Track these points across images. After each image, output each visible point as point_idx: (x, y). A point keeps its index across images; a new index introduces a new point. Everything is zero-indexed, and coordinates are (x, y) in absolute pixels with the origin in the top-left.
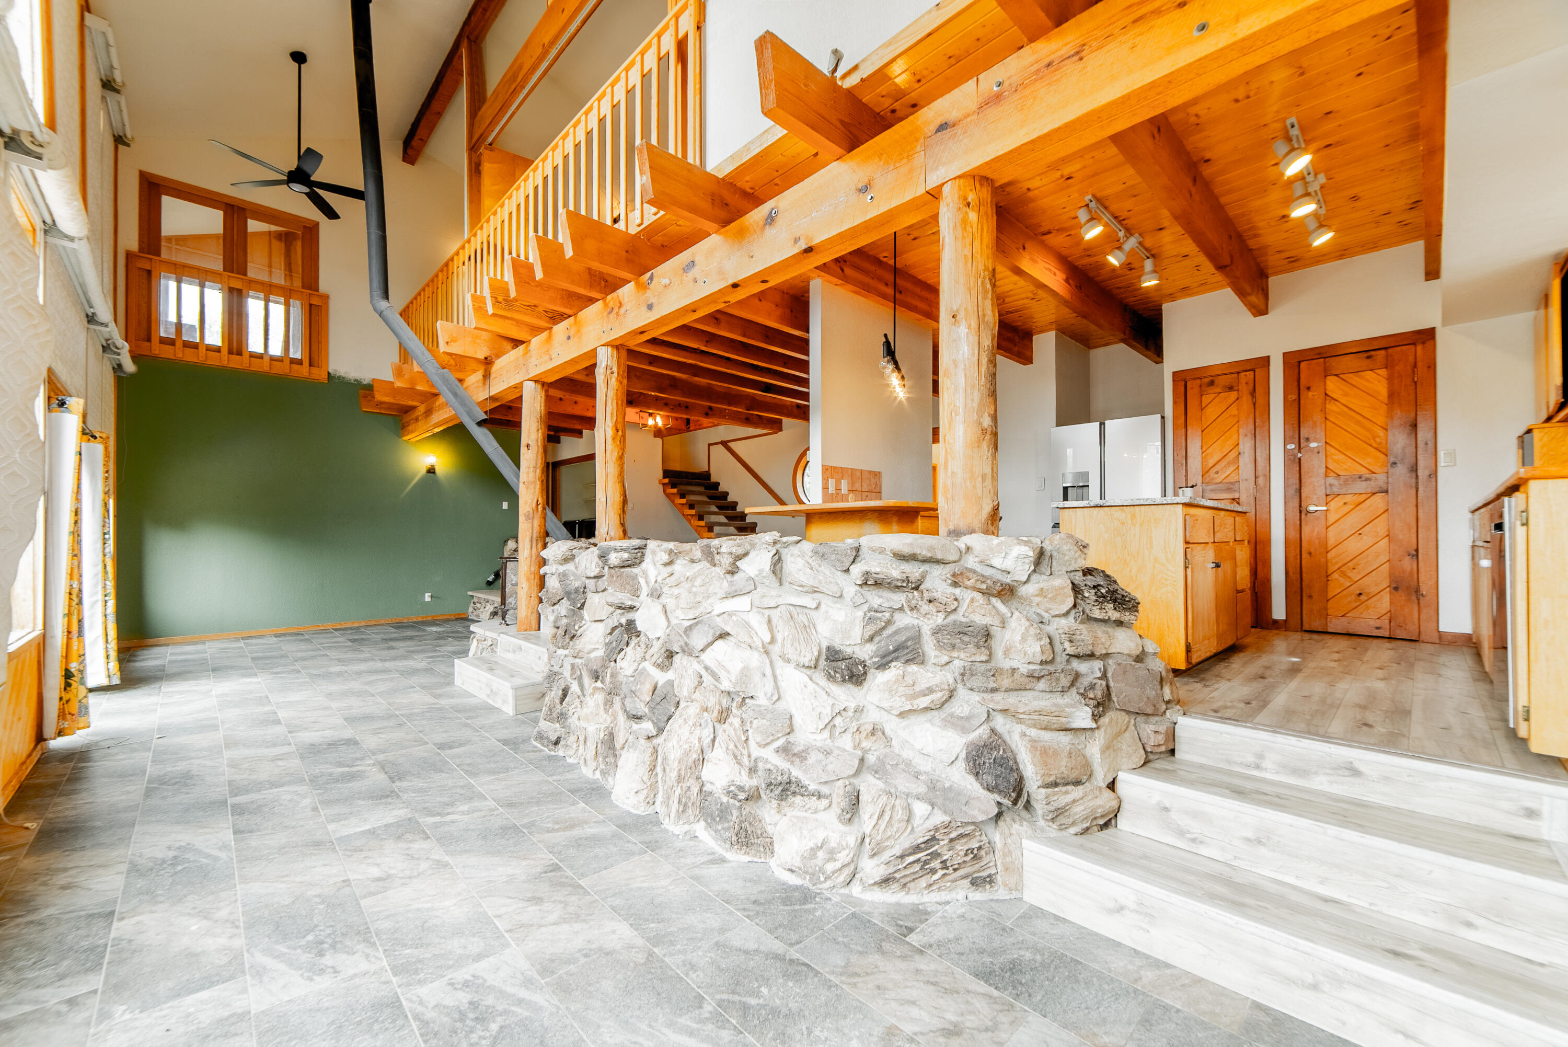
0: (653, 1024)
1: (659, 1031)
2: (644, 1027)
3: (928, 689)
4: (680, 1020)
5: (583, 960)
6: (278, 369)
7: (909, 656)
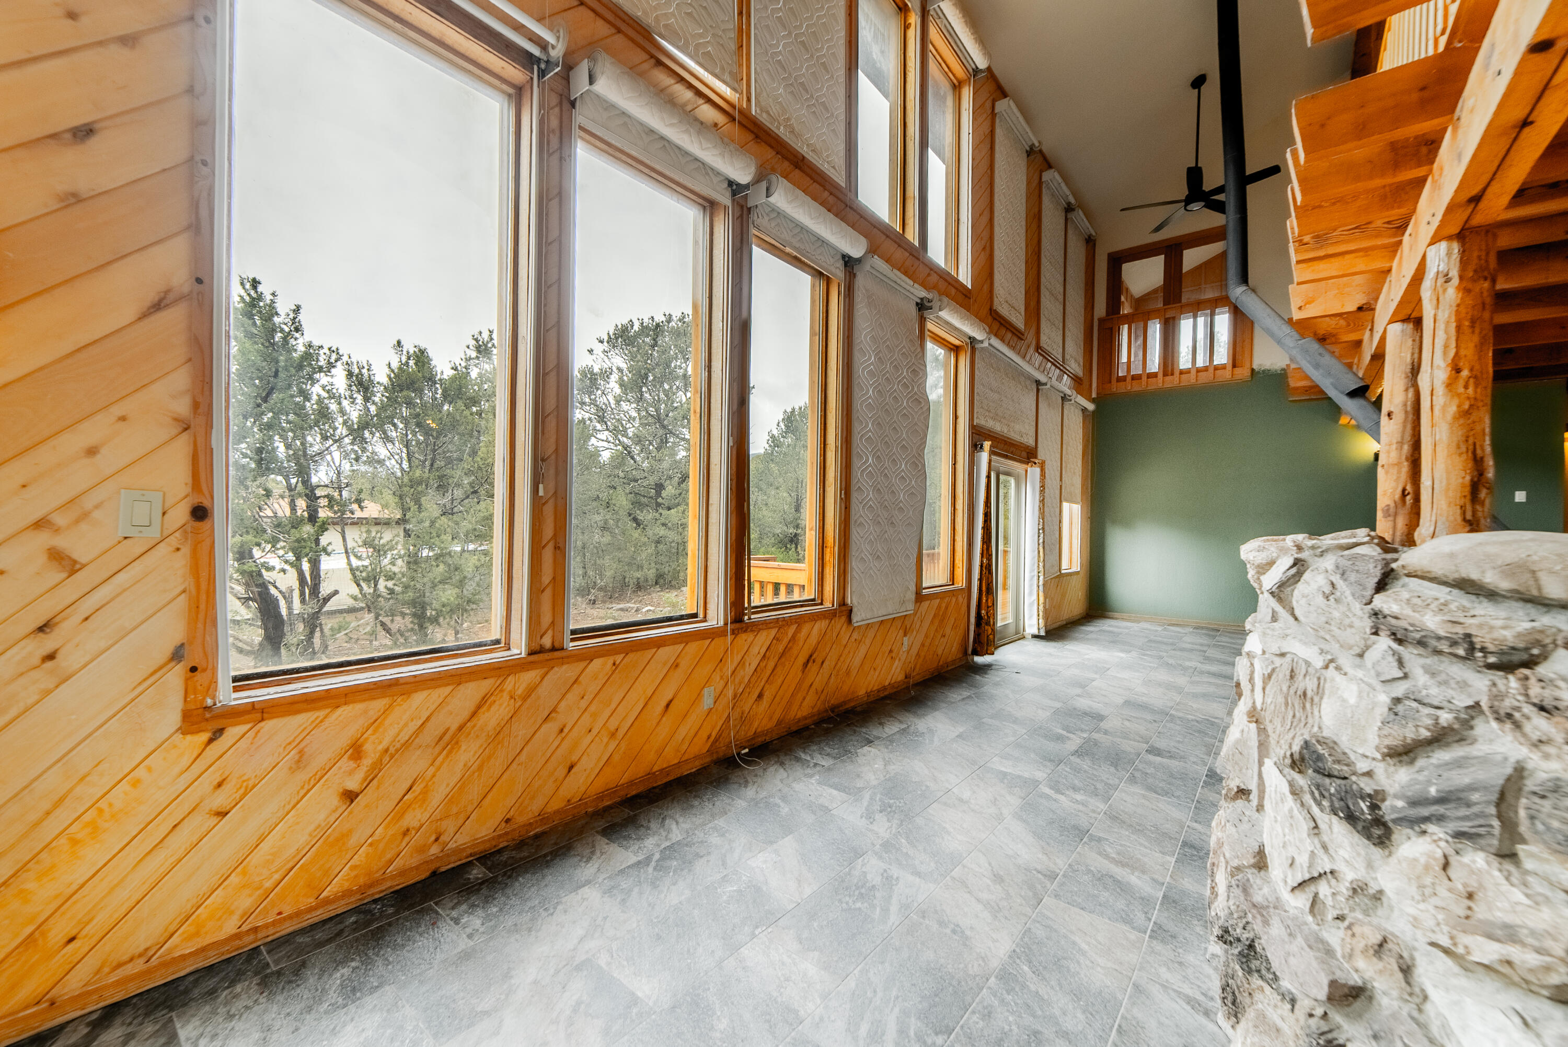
0: (900, 999)
1: (895, 1005)
2: (894, 993)
3: (1506, 926)
4: (913, 1019)
5: (948, 931)
6: (1204, 378)
7: (1465, 826)
